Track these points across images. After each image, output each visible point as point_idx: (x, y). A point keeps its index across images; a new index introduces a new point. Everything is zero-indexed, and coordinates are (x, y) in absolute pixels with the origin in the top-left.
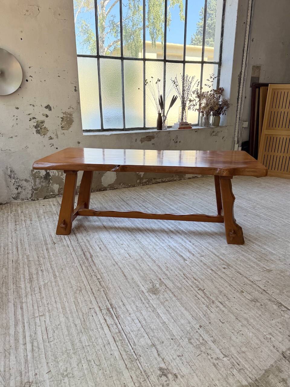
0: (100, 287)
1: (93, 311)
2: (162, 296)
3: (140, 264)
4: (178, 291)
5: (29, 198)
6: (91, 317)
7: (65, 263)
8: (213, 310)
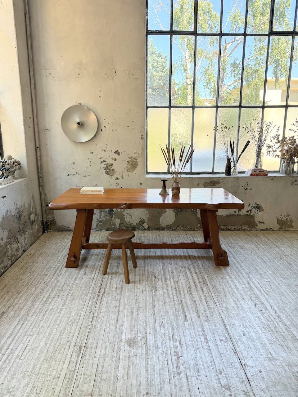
0: (90, 324)
1: (69, 343)
2: (135, 350)
3: (139, 313)
4: (154, 350)
5: (94, 229)
6: (63, 349)
7: (80, 294)
8: (173, 381)
